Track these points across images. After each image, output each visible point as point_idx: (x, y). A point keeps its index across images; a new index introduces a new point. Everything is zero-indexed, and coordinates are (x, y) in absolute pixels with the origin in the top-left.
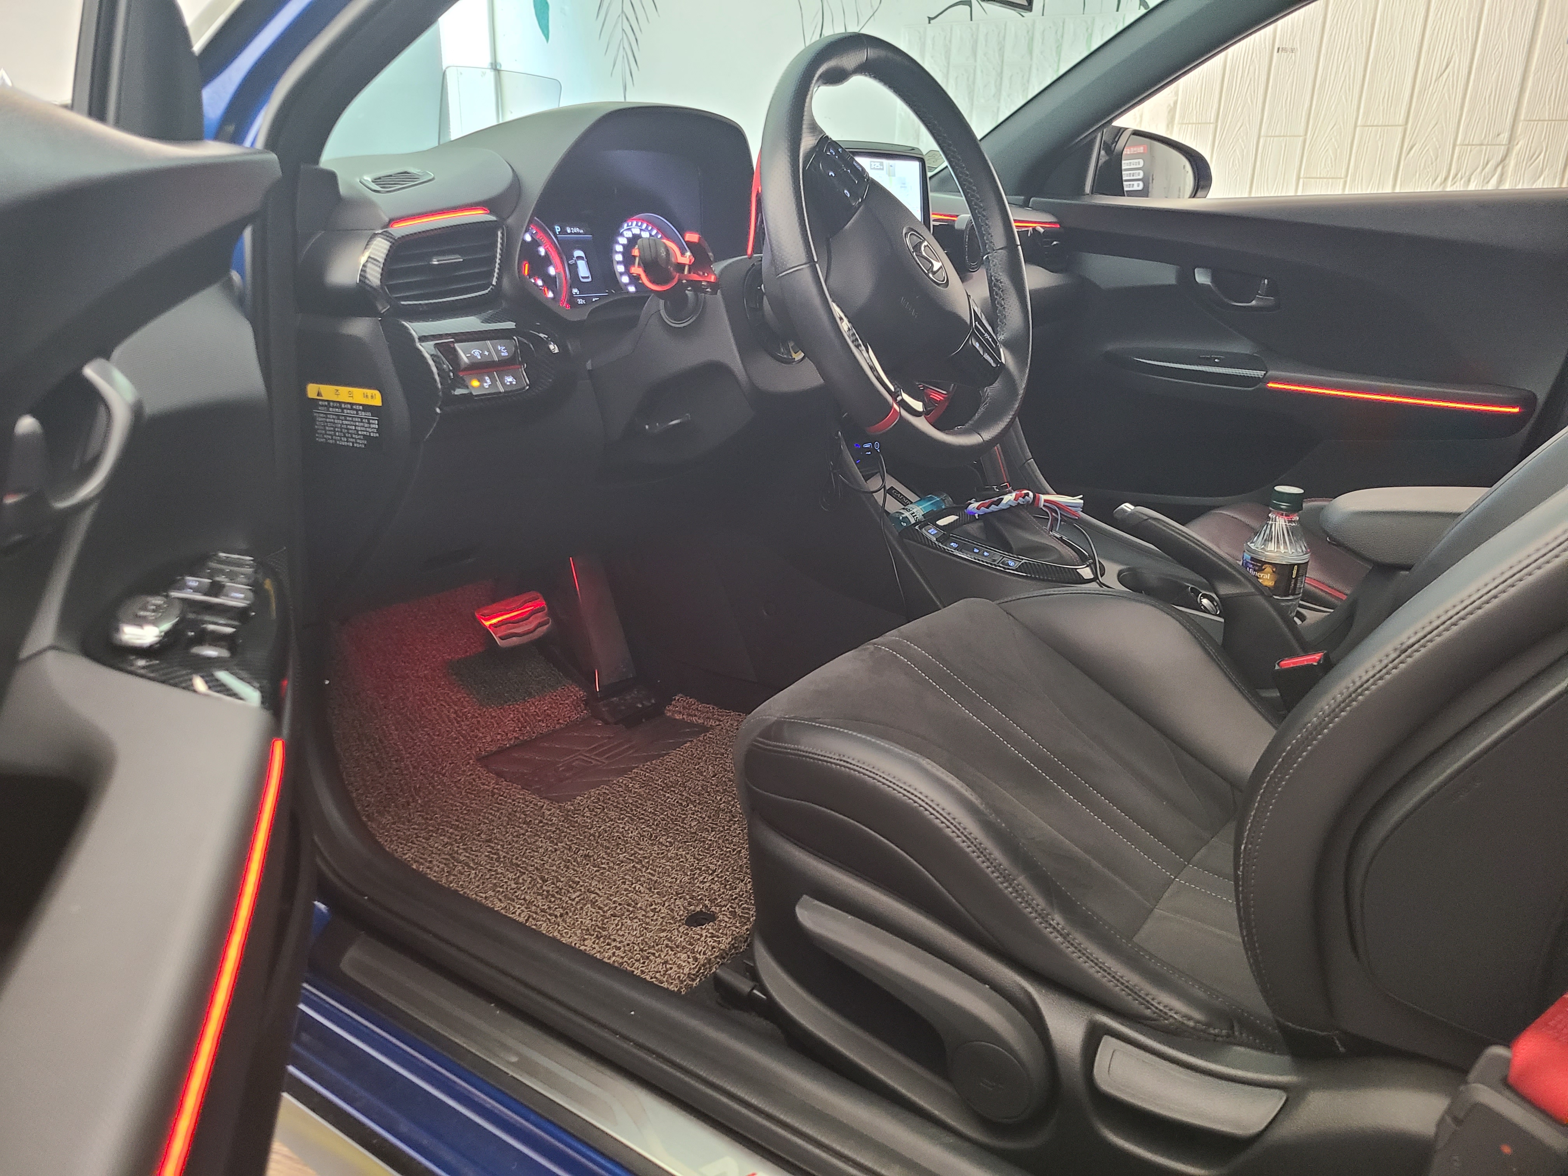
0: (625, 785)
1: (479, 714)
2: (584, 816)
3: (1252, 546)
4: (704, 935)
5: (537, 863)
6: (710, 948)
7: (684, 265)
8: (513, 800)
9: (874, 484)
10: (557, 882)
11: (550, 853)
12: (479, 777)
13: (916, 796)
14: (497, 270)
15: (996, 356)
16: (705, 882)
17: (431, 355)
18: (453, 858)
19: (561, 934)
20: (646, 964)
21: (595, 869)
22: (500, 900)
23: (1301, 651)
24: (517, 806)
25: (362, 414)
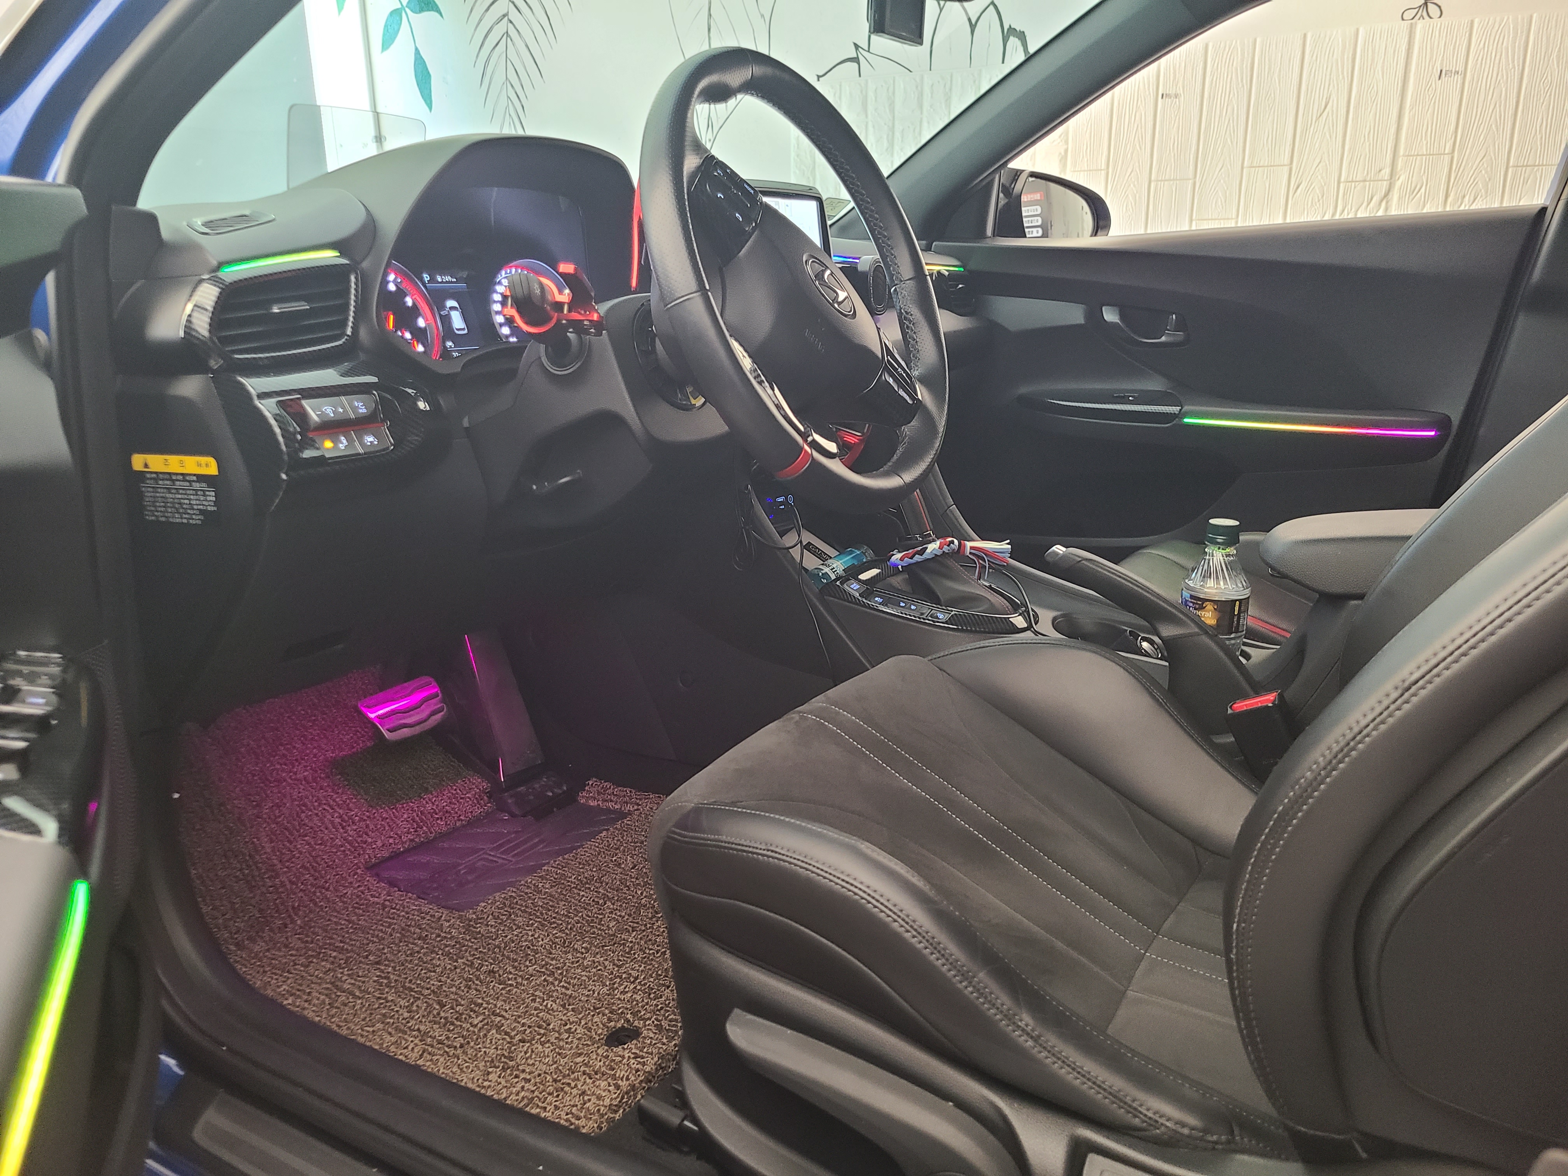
0: (534, 885)
1: (368, 817)
2: (487, 925)
4: (627, 1056)
5: (433, 985)
6: (634, 1072)
7: (563, 303)
8: (407, 913)
9: (790, 539)
10: (457, 1006)
11: (448, 972)
12: (368, 889)
13: (856, 887)
14: (351, 319)
15: (912, 394)
16: (627, 992)
17: (273, 413)
18: (337, 987)
19: (461, 1069)
20: (560, 1097)
21: (501, 987)
22: (390, 1034)
23: (1251, 693)
24: (411, 919)
25: (197, 486)
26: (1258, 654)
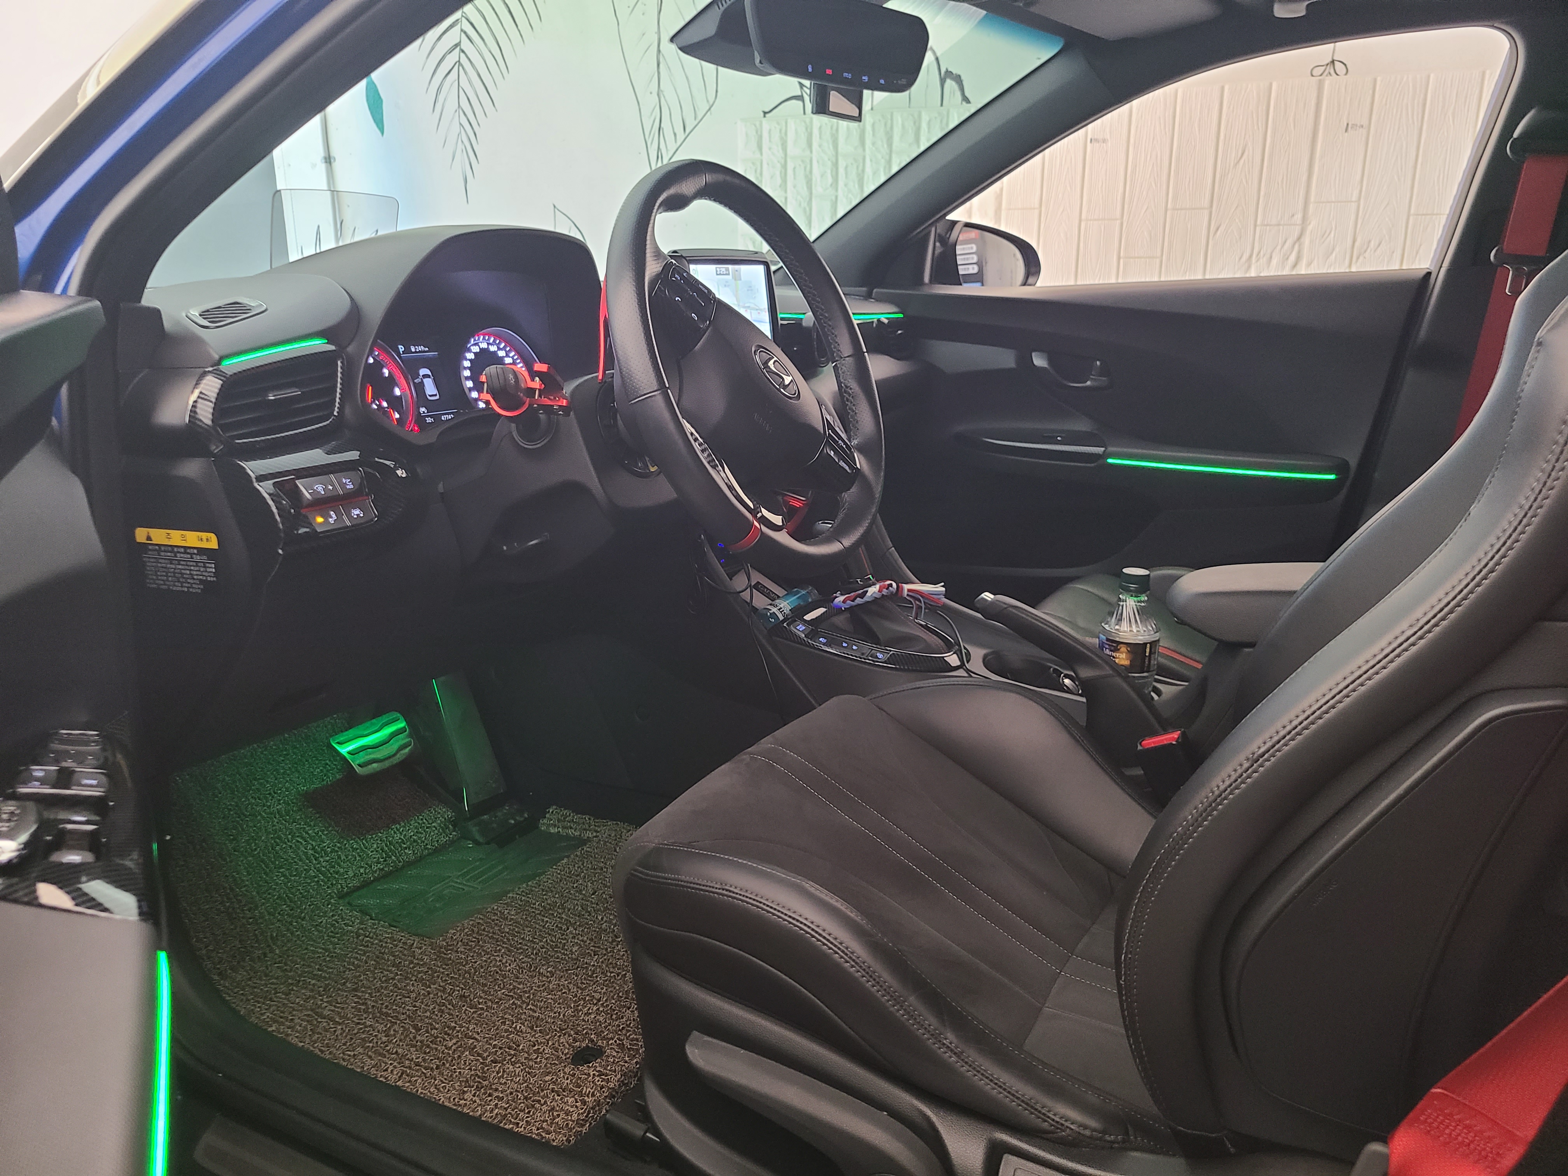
0: (500, 912)
1: (339, 848)
2: (457, 952)
3: (1106, 627)
4: (592, 1073)
5: (408, 1010)
6: (599, 1088)
7: (534, 390)
8: (381, 941)
9: (740, 582)
10: (432, 1029)
11: (422, 997)
12: (342, 918)
13: (801, 923)
14: (338, 400)
15: (851, 462)
16: (590, 1014)
17: (270, 494)
19: (438, 1089)
20: (531, 1114)
22: (370, 1057)
23: (1160, 729)
24: (385, 947)
25: (197, 558)
26: (1169, 690)
